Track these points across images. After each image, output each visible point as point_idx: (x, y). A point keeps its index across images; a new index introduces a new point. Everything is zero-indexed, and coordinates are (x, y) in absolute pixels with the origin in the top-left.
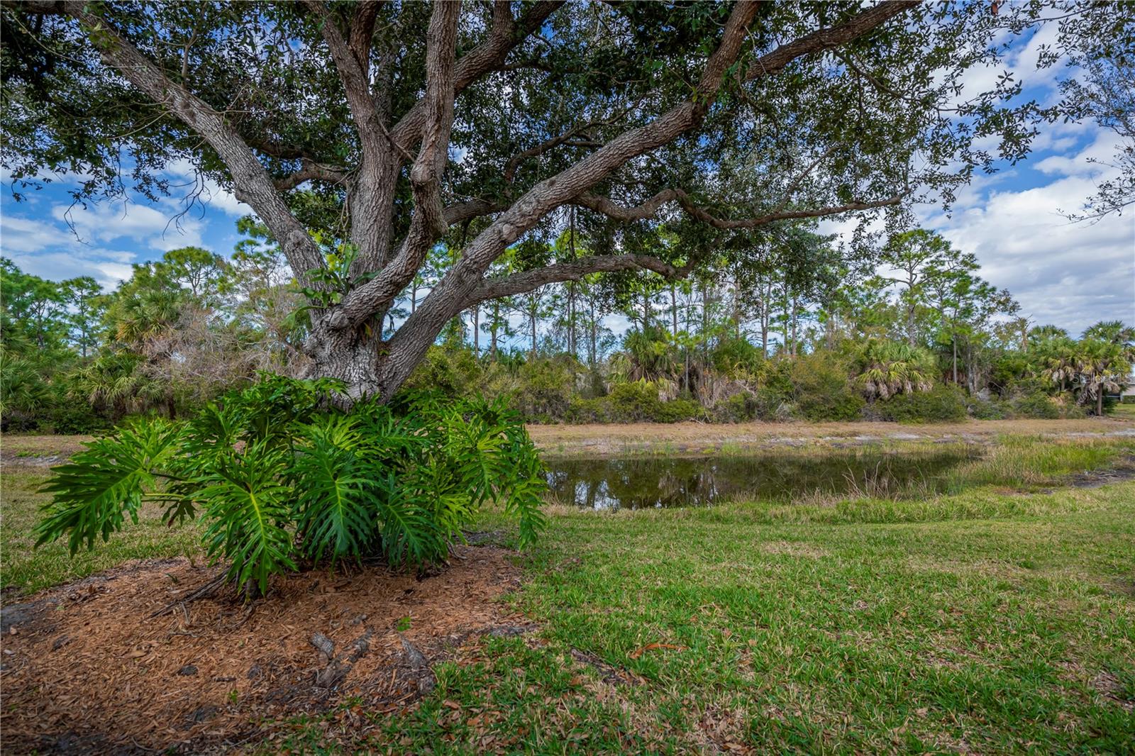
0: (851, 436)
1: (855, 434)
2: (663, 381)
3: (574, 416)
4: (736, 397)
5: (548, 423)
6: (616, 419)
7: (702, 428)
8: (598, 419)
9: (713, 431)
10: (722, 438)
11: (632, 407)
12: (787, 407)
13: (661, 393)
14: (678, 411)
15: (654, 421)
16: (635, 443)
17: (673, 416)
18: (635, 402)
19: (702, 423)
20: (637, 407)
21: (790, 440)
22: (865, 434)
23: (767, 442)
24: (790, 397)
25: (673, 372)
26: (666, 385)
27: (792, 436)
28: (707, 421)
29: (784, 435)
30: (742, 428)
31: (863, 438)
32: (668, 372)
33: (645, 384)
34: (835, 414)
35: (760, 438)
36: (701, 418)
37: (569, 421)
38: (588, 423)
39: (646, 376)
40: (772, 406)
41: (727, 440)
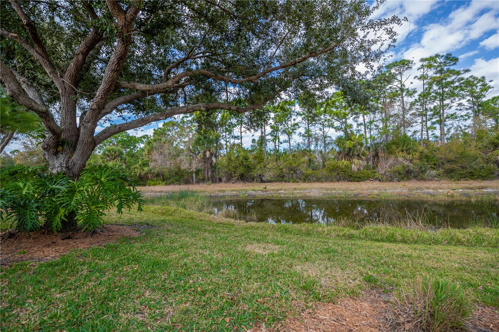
0: (479, 189)
1: (483, 188)
2: (356, 161)
3: (306, 179)
4: (398, 167)
5: (294, 182)
6: (327, 179)
7: (376, 184)
8: (318, 180)
9: (382, 186)
10: (385, 190)
11: (336, 174)
12: (434, 172)
13: (353, 166)
14: (363, 176)
15: (349, 181)
16: (333, 191)
17: (360, 178)
18: (337, 171)
19: (377, 182)
20: (338, 174)
21: (431, 191)
22: (491, 188)
23: (414, 192)
24: (435, 166)
25: (361, 155)
26: (356, 162)
27: (433, 189)
28: (380, 181)
29: (428, 188)
30: (401, 184)
31: (490, 190)
32: (358, 156)
33: (344, 162)
34: (472, 176)
35: (410, 190)
36: (376, 179)
37: (304, 181)
38: (314, 182)
39: (345, 159)
40: (423, 172)
41: (388, 191)
